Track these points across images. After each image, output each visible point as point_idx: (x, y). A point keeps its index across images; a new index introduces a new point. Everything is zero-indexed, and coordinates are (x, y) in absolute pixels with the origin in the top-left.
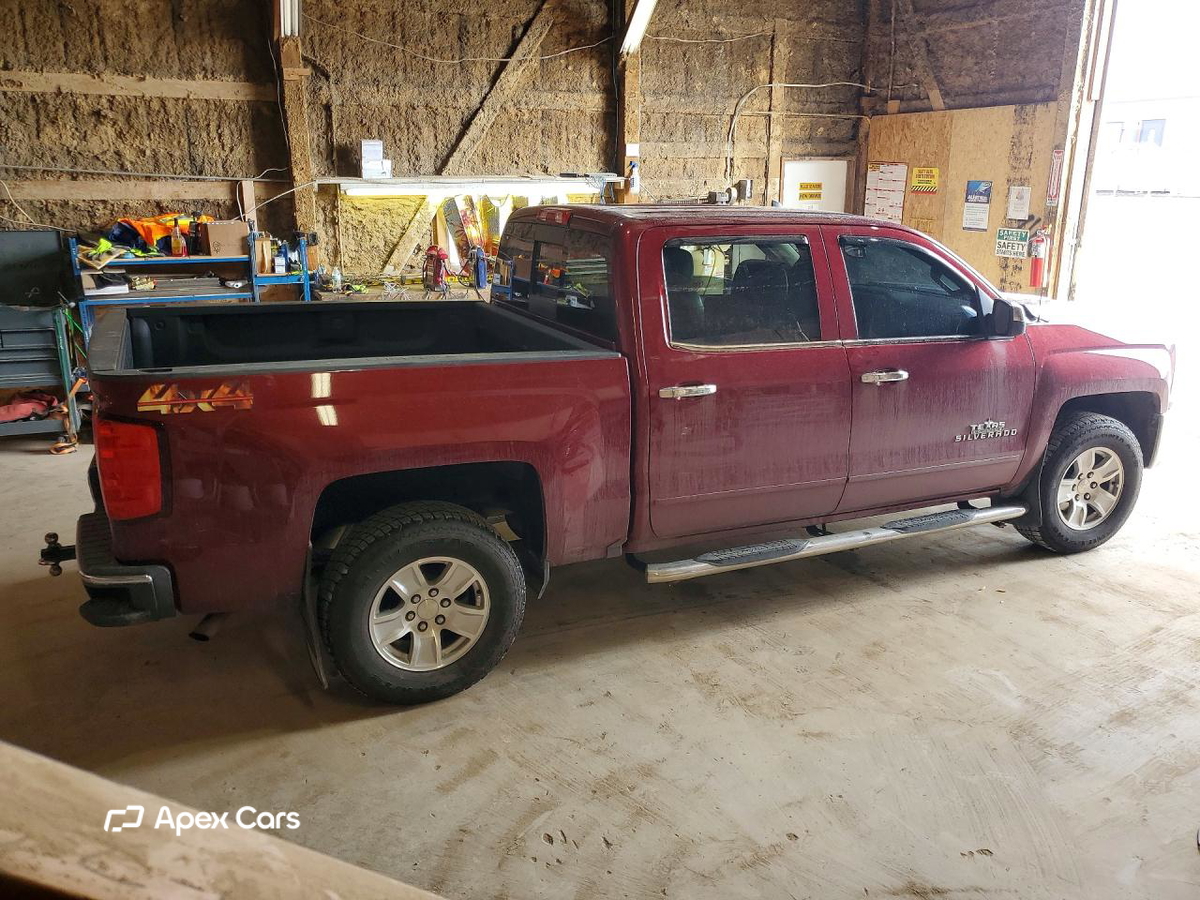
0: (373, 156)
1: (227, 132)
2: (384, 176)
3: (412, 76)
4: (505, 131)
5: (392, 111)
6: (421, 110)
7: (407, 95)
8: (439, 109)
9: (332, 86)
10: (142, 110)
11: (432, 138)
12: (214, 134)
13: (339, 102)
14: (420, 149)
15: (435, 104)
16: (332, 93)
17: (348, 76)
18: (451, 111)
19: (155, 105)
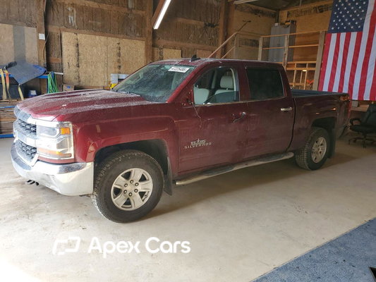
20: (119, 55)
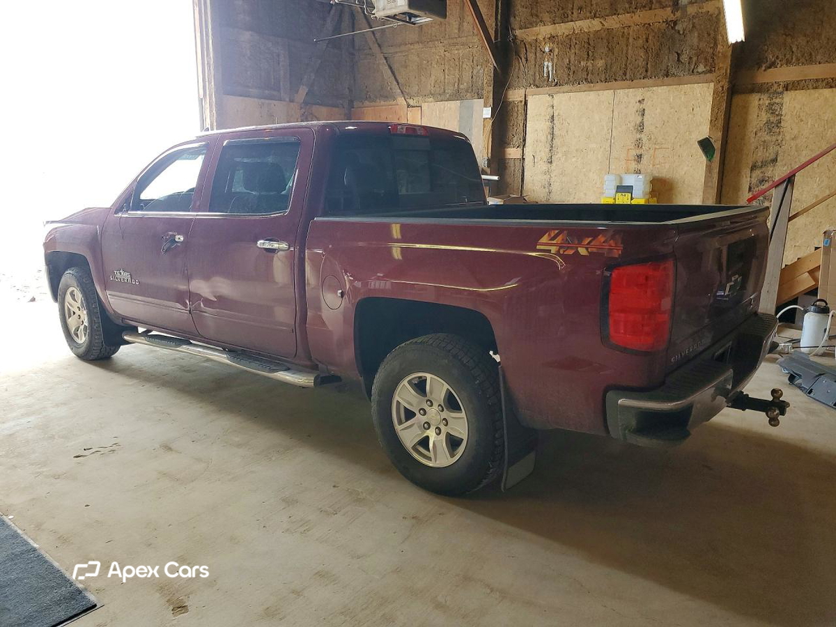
20: (641, 127)
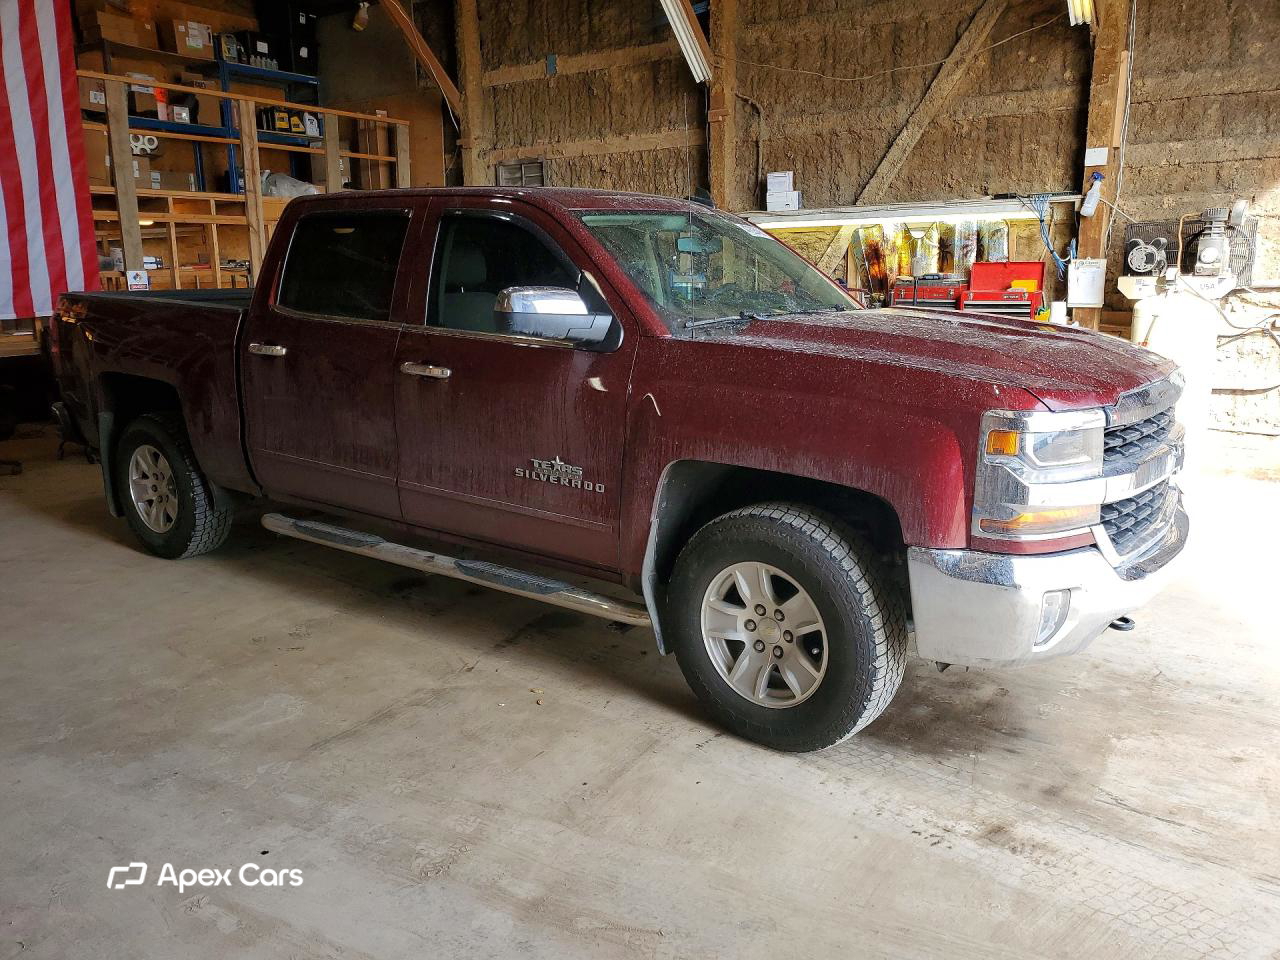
0: (781, 188)
1: (680, 175)
2: (787, 208)
3: (839, 100)
4: (938, 150)
5: (817, 139)
6: (844, 134)
7: (832, 121)
8: (863, 133)
9: (763, 122)
10: (628, 164)
11: (855, 165)
12: (672, 179)
13: (766, 138)
14: (841, 177)
15: (858, 128)
16: (763, 130)
17: (779, 109)
18: (875, 134)
19: (636, 158)
